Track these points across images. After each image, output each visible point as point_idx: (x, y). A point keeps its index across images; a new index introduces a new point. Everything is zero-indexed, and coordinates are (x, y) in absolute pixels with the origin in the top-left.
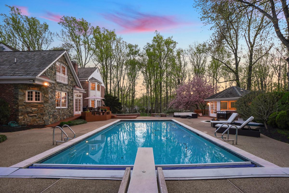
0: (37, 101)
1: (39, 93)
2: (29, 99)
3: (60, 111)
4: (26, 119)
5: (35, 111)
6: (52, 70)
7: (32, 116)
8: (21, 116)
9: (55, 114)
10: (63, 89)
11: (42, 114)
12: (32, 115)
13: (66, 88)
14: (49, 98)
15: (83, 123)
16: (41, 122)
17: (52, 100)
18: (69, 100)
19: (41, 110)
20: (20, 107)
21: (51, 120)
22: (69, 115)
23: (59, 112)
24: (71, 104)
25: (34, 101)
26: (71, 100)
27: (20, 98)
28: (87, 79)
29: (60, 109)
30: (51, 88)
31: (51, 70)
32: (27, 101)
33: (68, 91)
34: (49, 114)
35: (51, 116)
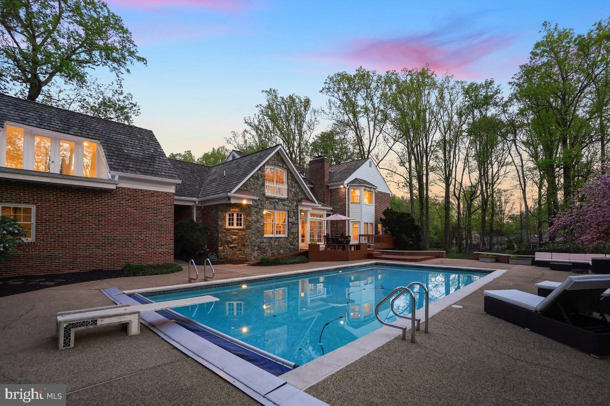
0: (239, 227)
1: (241, 215)
2: (229, 224)
3: (272, 241)
4: (225, 251)
5: (235, 240)
6: (258, 180)
7: (231, 248)
8: (221, 246)
9: (263, 245)
10: (277, 207)
11: (244, 245)
12: (232, 245)
13: (284, 205)
14: (253, 222)
15: (298, 263)
16: (242, 256)
17: (258, 225)
18: (290, 224)
19: (242, 238)
20: (220, 235)
21: (255, 254)
22: (289, 248)
23: (271, 243)
24: (294, 230)
25: (235, 227)
26: (293, 224)
27: (220, 223)
28: (343, 184)
29: (271, 238)
30: (256, 206)
31: (256, 181)
32: (227, 226)
33: (288, 209)
34: (253, 244)
35: (256, 248)
